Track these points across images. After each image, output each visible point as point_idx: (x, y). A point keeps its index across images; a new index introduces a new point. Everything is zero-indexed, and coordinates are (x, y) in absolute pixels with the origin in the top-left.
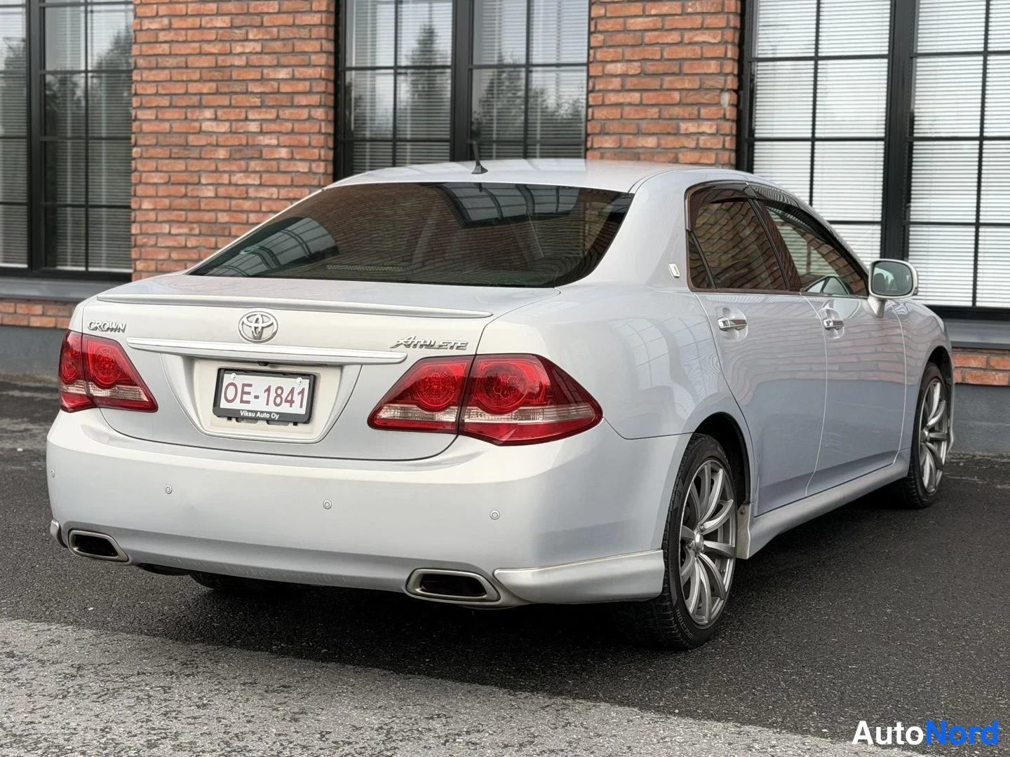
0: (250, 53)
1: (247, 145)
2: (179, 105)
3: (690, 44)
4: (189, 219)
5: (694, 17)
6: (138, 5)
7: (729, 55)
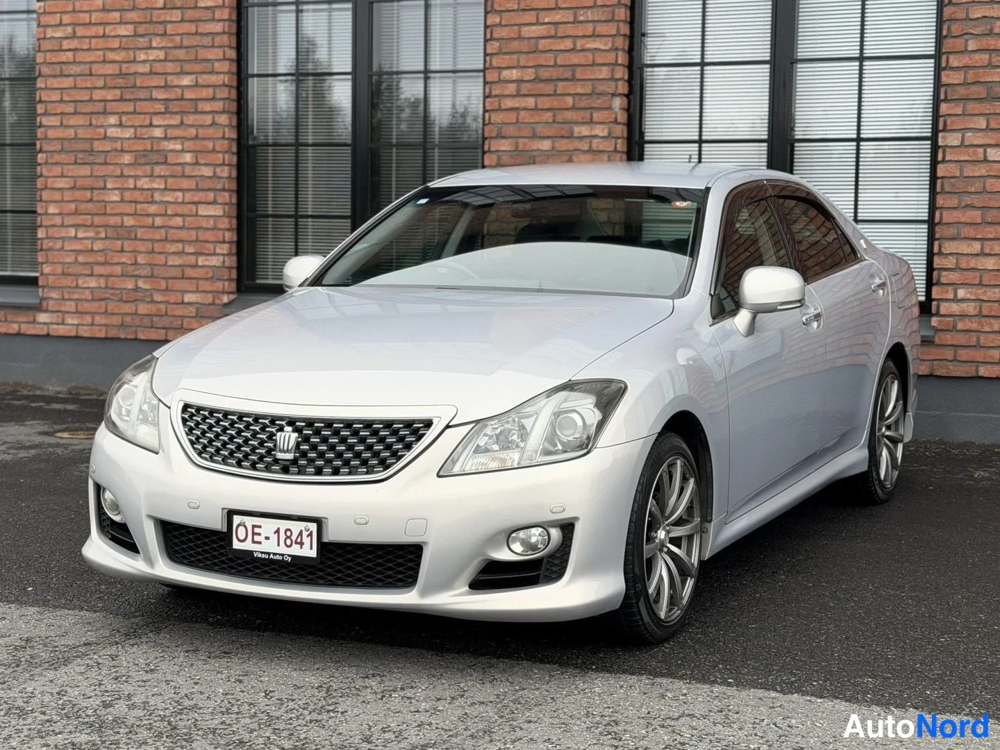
0: (154, 60)
1: (152, 150)
2: (84, 111)
3: (583, 50)
4: (95, 223)
5: (586, 25)
6: (41, 13)
7: (620, 61)
